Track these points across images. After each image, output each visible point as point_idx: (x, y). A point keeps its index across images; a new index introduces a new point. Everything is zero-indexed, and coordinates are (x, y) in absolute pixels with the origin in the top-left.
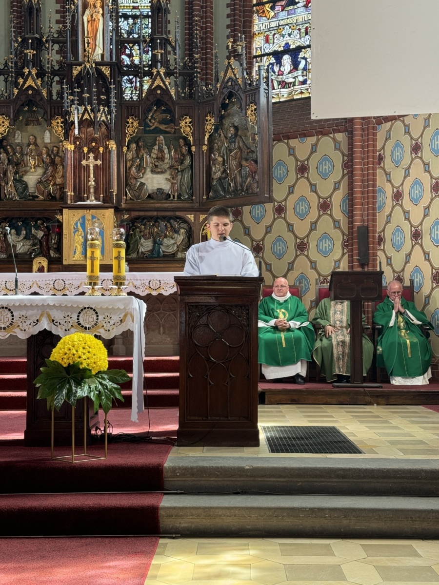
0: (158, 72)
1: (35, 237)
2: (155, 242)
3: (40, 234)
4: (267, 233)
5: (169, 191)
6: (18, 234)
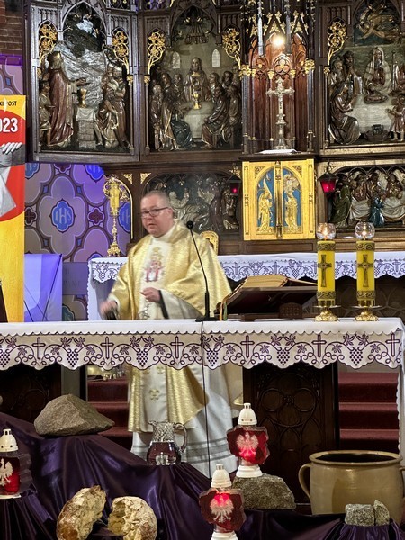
1: (202, 201)
5: (391, 129)
6: (179, 197)
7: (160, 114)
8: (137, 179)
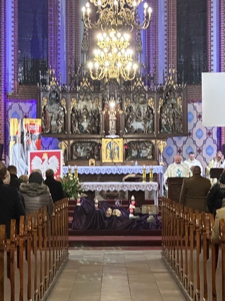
0: (139, 80)
2: (138, 152)
3: (91, 149)
4: (184, 144)
5: (143, 129)
6: (81, 148)
7: (74, 122)
8: (69, 142)
